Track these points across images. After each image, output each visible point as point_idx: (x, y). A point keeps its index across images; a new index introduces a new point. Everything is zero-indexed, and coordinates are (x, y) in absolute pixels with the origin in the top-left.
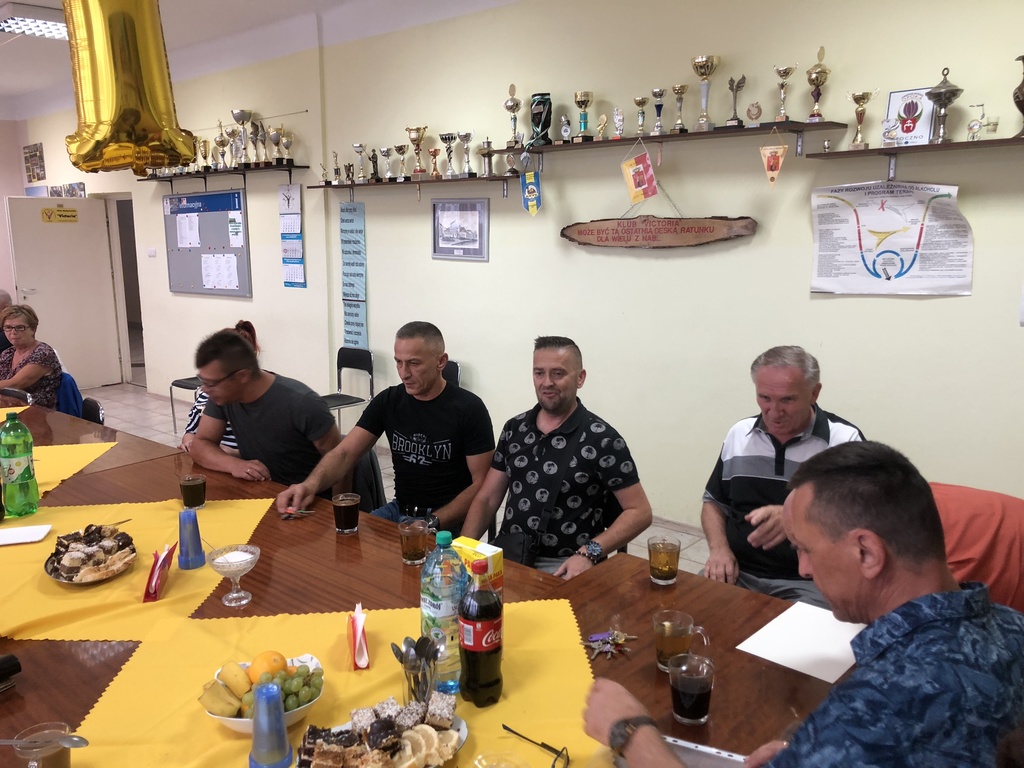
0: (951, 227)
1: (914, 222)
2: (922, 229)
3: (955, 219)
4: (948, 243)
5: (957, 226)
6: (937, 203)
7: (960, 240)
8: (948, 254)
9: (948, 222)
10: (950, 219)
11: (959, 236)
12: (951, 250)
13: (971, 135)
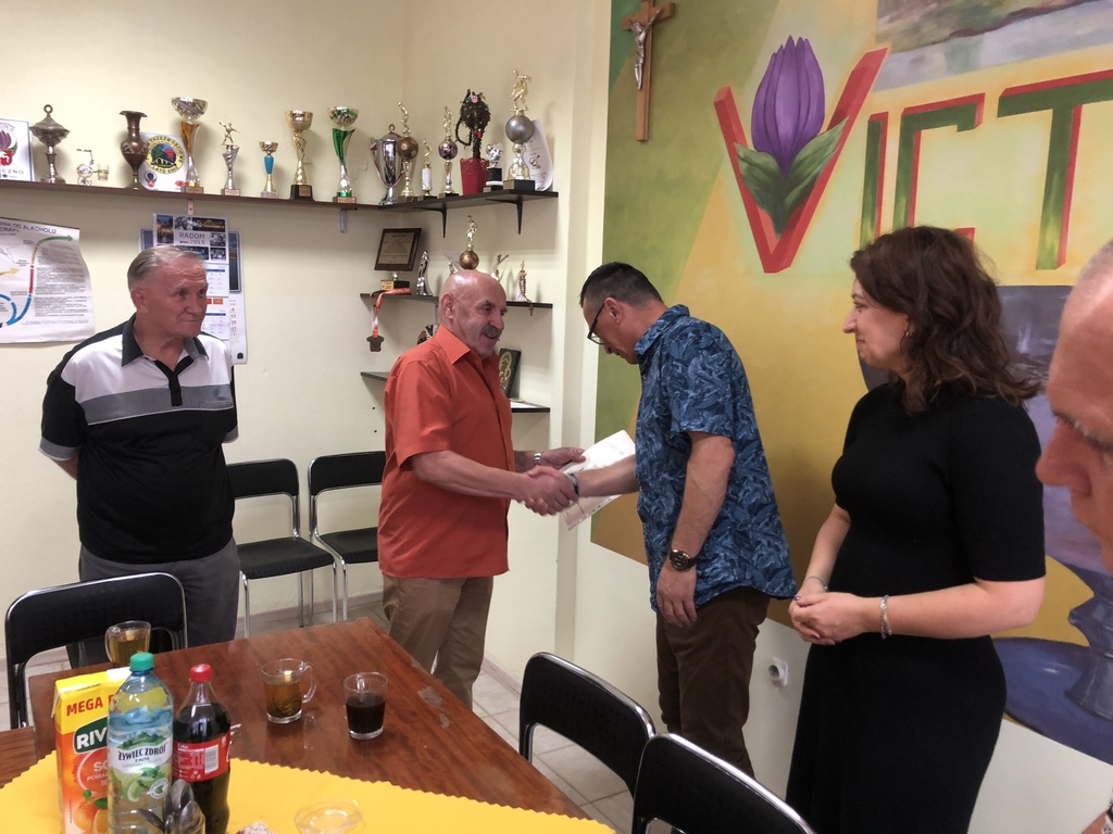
0: (64, 270)
1: (22, 263)
2: (32, 271)
3: (71, 263)
4: (64, 287)
5: (72, 270)
6: (51, 245)
7: (76, 284)
8: (65, 298)
9: (63, 266)
10: (65, 262)
11: (75, 280)
12: (67, 295)
13: (81, 179)
